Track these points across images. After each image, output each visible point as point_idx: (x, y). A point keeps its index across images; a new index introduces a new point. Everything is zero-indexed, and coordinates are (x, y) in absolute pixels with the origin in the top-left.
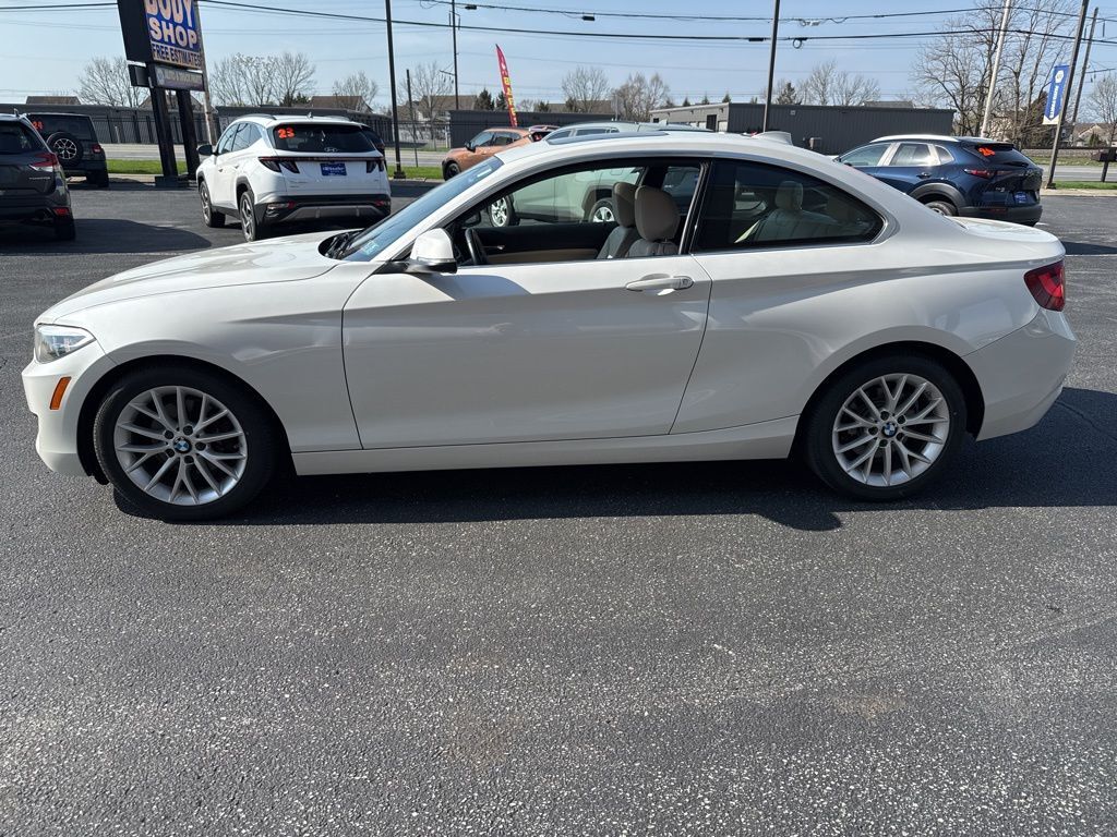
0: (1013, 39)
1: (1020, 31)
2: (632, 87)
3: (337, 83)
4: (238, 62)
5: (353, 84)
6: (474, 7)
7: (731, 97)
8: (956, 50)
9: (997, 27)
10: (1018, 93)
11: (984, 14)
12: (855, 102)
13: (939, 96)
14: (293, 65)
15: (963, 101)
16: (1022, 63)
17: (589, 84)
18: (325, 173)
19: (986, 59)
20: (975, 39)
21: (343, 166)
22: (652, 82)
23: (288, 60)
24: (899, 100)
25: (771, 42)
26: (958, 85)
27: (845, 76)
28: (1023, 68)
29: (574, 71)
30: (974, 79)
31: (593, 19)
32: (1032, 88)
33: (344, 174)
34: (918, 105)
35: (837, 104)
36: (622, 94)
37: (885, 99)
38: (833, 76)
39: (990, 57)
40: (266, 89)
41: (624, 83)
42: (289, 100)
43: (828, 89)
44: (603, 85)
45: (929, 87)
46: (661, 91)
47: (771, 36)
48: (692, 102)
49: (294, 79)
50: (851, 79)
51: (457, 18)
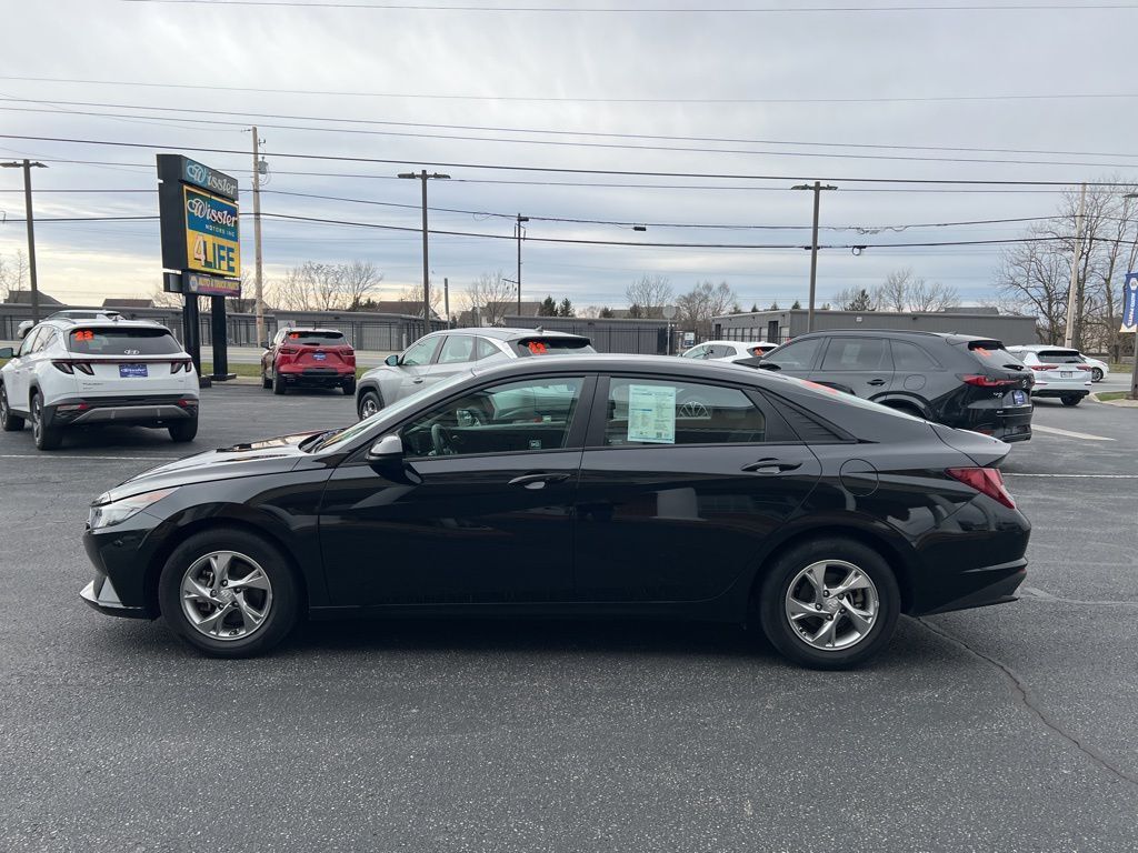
0: (1101, 247)
2: (700, 294)
4: (308, 269)
7: (800, 303)
10: (1110, 299)
11: (1068, 221)
12: (932, 308)
13: (1023, 302)
14: (361, 272)
15: (1050, 307)
16: (1111, 270)
17: (654, 292)
18: (123, 375)
20: (1061, 246)
21: (144, 367)
22: (720, 289)
23: (358, 268)
24: (980, 306)
26: (1043, 291)
27: (922, 282)
29: (640, 279)
31: (644, 229)
33: (146, 375)
34: (1002, 312)
35: (914, 311)
36: (689, 299)
37: (966, 305)
38: (910, 282)
40: (332, 294)
41: (691, 290)
42: (356, 305)
43: (904, 295)
44: (668, 291)
45: (1011, 294)
46: (728, 298)
48: (760, 308)
49: (361, 286)
50: (929, 285)
51: (522, 230)
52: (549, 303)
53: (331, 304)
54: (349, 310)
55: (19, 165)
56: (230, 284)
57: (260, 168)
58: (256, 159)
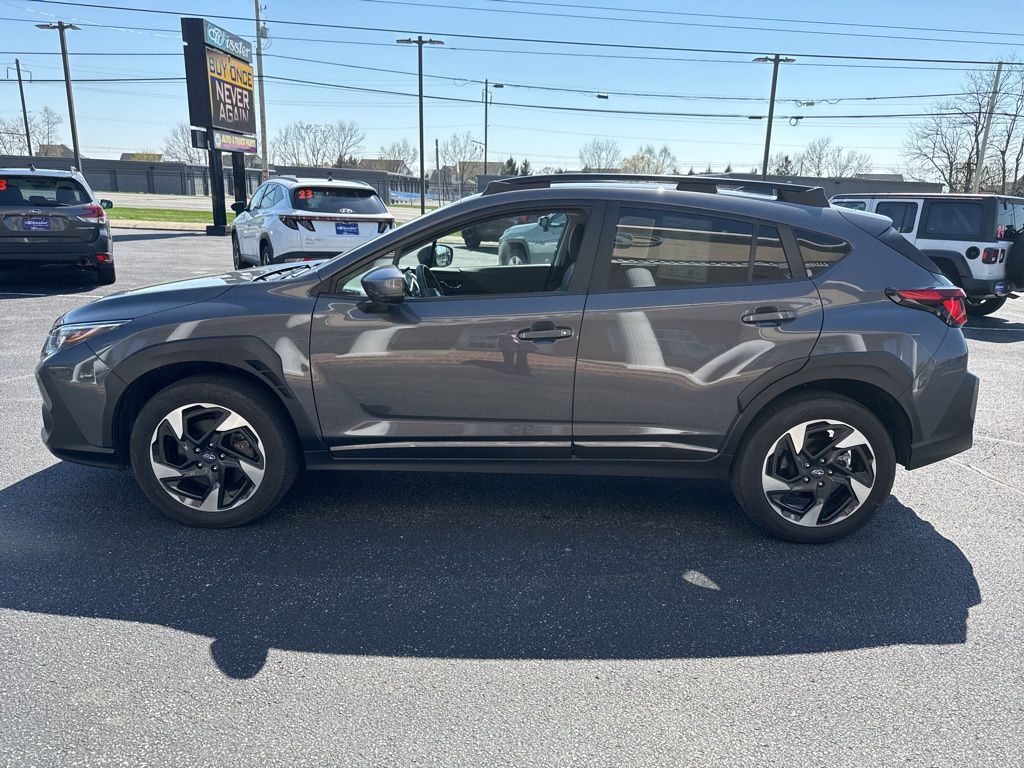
0: (1000, 121)
1: (1006, 114)
2: (643, 158)
3: (382, 148)
4: (299, 128)
5: (396, 149)
6: (501, 86)
8: (944, 130)
9: (983, 110)
10: (1004, 169)
11: (971, 98)
12: (848, 174)
13: (929, 170)
14: (345, 131)
15: (951, 176)
16: (1008, 142)
17: (604, 154)
18: (339, 232)
19: (974, 139)
20: (964, 120)
21: (356, 226)
22: (661, 153)
23: (342, 129)
24: (890, 173)
25: (767, 120)
26: (946, 161)
27: (840, 151)
28: (1009, 147)
29: (591, 142)
30: (962, 157)
31: (606, 97)
32: (1018, 165)
33: (357, 233)
34: (908, 178)
35: (832, 176)
36: (633, 162)
37: (874, 172)
38: (829, 150)
39: (977, 136)
40: (321, 151)
41: (635, 153)
42: (340, 161)
43: (823, 161)
44: (617, 153)
45: (918, 162)
46: (668, 162)
47: (767, 114)
48: (696, 171)
49: (345, 144)
50: (845, 154)
51: (489, 95)
52: (511, 163)
53: (320, 161)
54: (335, 166)
55: (54, 27)
56: (248, 141)
57: (262, 33)
58: (258, 24)
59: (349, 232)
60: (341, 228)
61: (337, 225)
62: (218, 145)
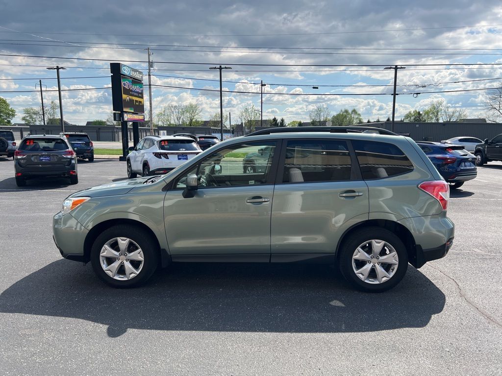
2: (343, 114)
18: (179, 159)
21: (186, 156)
31: (317, 88)
42: (191, 123)
52: (275, 120)
54: (188, 125)
55: (55, 68)
56: (140, 116)
57: (151, 65)
59: (184, 159)
60: (180, 157)
61: (178, 156)
62: (126, 119)
